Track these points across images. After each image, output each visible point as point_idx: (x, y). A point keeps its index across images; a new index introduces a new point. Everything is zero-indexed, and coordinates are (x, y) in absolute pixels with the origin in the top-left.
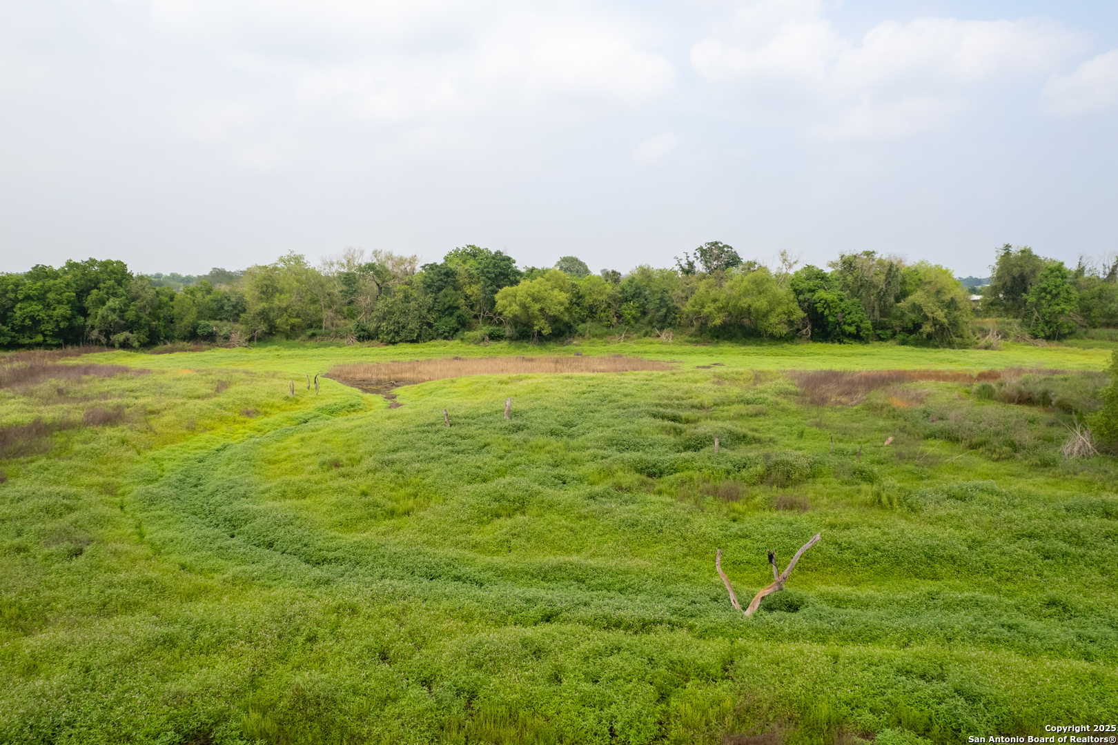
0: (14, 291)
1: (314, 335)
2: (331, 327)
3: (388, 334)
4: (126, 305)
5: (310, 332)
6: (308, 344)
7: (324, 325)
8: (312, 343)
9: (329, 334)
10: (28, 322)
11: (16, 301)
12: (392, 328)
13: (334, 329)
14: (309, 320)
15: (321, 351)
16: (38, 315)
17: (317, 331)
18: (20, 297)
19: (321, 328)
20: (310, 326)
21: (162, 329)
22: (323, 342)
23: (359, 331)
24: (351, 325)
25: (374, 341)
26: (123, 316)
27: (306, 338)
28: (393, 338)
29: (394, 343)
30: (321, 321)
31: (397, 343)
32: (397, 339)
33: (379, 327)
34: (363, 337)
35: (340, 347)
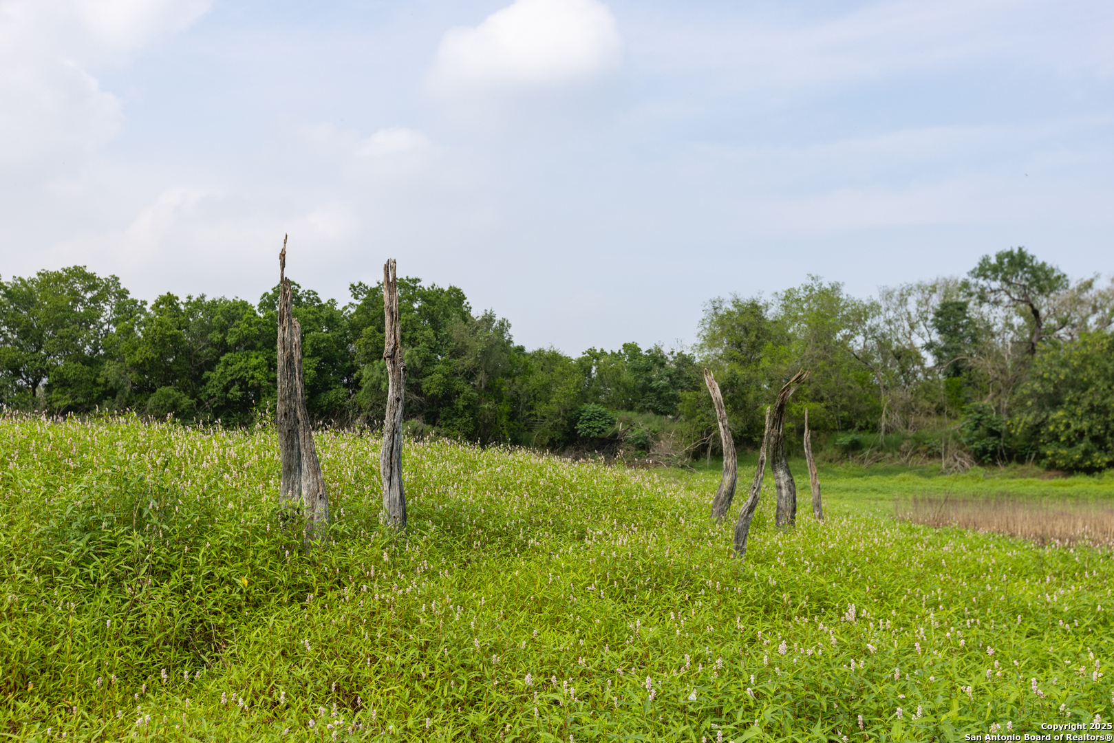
0: (223, 329)
1: (855, 447)
2: (902, 430)
3: (1070, 444)
4: (427, 361)
5: (845, 439)
6: (840, 468)
7: (883, 422)
8: (851, 464)
9: (896, 446)
10: (235, 392)
11: (224, 348)
12: (1085, 425)
13: (911, 433)
14: (844, 408)
15: (875, 481)
16: (253, 377)
17: (863, 437)
18: (231, 340)
19: (875, 429)
20: (847, 425)
21: (504, 420)
22: (880, 466)
23: (980, 438)
24: (960, 425)
25: (1030, 466)
26: (419, 385)
27: (835, 453)
28: (1087, 453)
29: (1090, 471)
30: (876, 411)
31: (1100, 469)
32: (1099, 459)
33: (1043, 424)
34: (993, 454)
35: (929, 477)
